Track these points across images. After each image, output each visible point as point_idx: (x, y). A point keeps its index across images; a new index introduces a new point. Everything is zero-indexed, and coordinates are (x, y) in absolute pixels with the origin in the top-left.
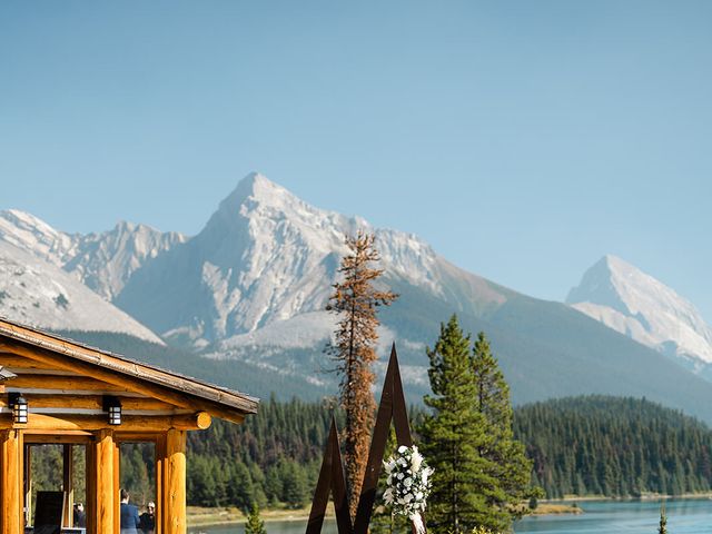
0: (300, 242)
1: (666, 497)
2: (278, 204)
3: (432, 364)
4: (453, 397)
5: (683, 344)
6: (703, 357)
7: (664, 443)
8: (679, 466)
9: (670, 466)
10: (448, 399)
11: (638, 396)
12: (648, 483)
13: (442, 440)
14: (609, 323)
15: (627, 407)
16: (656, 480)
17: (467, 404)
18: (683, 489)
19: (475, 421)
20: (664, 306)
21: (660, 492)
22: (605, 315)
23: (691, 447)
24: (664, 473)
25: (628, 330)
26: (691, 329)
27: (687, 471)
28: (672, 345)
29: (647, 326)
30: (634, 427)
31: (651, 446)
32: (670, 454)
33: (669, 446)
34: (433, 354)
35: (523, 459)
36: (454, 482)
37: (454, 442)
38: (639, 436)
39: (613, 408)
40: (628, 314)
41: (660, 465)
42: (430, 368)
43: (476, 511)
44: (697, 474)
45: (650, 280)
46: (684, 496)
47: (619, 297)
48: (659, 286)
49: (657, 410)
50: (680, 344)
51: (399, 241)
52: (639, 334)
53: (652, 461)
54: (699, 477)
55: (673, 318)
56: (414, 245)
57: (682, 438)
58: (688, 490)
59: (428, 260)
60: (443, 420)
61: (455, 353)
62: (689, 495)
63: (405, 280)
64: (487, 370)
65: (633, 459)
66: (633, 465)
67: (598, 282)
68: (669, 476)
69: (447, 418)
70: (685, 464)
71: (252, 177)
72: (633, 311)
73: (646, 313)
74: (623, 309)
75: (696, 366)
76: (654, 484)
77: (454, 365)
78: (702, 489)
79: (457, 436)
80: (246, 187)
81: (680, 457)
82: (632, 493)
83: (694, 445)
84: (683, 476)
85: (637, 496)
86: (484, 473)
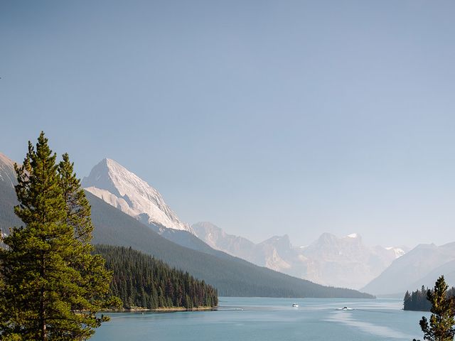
1: (146, 310)
3: (19, 180)
4: (43, 209)
5: (153, 216)
6: (164, 225)
7: (145, 275)
8: (154, 290)
9: (149, 290)
10: (38, 211)
11: (127, 246)
12: (135, 301)
13: (32, 249)
14: (107, 200)
15: (120, 253)
16: (140, 299)
17: (56, 217)
18: (157, 305)
19: (63, 233)
20: (141, 192)
21: (142, 307)
22: (105, 196)
23: (161, 279)
24: (145, 294)
25: (119, 206)
26: (157, 207)
27: (159, 294)
28: (146, 216)
29: (131, 204)
30: (126, 265)
31: (137, 278)
32: (149, 283)
33: (148, 278)
34: (22, 170)
35: (103, 271)
36: (43, 290)
37: (44, 252)
38: (129, 271)
39: (112, 253)
40: (119, 195)
41: (143, 290)
42: (17, 183)
43: (64, 318)
44: (165, 296)
45: (132, 176)
46: (157, 309)
47: (114, 185)
48: (138, 179)
49: (138, 256)
50: (150, 216)
52: (126, 208)
53: (138, 287)
54: (166, 298)
55: (147, 200)
57: (156, 273)
58: (159, 306)
60: (34, 230)
61: (45, 166)
62: (160, 309)
64: (71, 189)
65: (126, 286)
66: (126, 289)
68: (148, 297)
69: (37, 228)
70: (158, 289)
72: (122, 195)
73: (130, 196)
74: (115, 192)
75: (160, 230)
76: (139, 301)
77: (44, 177)
78: (168, 306)
79: (48, 246)
81: (155, 285)
82: (124, 306)
83: (163, 277)
84: (157, 297)
85: (128, 309)
86: (72, 282)
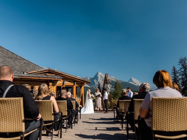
0: (103, 78)
2: (101, 74)
22: (132, 83)
45: (136, 80)
51: (112, 77)
52: (135, 85)
56: (113, 77)
59: (115, 79)
63: (113, 81)
67: (131, 80)
71: (98, 72)
73: (136, 83)
74: (133, 82)
80: (98, 73)
